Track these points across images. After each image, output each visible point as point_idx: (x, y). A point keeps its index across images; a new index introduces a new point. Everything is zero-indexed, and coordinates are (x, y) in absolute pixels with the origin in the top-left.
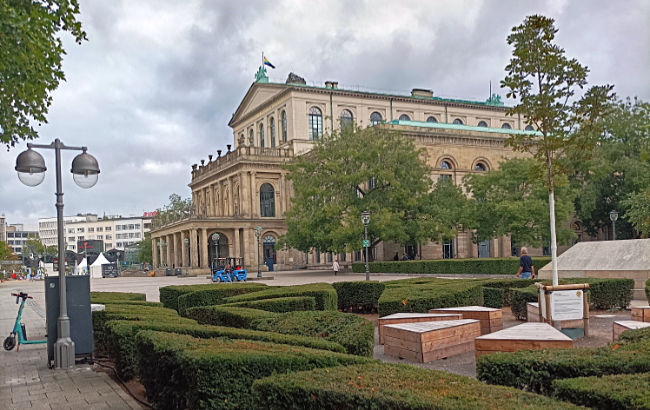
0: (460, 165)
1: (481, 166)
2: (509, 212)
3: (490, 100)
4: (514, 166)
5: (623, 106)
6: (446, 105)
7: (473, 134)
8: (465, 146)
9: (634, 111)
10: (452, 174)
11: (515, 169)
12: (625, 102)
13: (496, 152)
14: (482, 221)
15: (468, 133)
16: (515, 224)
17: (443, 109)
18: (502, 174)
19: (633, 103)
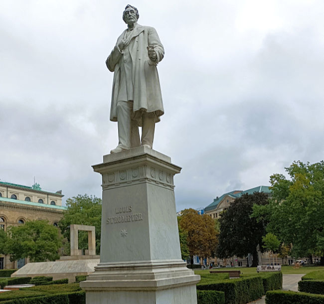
0: (10, 220)
1: (22, 221)
2: (28, 246)
3: (34, 186)
4: (33, 224)
5: (89, 198)
6: (8, 187)
7: (18, 205)
8: (13, 211)
9: (94, 201)
10: (5, 224)
11: (33, 225)
12: (90, 197)
13: (30, 215)
14: (15, 250)
15: (15, 204)
16: (30, 252)
17: (5, 189)
18: (26, 227)
19: (93, 198)
